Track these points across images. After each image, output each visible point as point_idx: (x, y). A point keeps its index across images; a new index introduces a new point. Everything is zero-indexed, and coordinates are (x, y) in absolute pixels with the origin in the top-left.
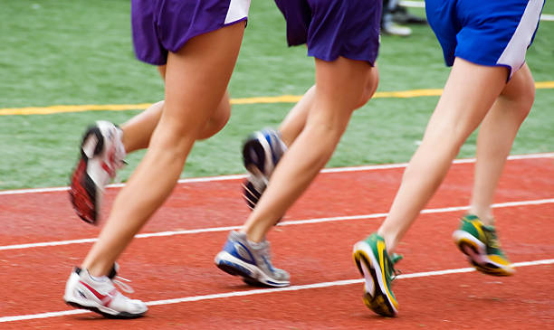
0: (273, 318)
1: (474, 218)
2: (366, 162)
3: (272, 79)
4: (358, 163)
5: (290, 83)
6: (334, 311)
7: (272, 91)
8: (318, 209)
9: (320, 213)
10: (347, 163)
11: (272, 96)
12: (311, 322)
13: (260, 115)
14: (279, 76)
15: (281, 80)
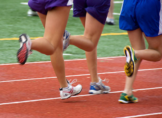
0: (10, 113)
1: (126, 95)
2: (41, 60)
3: (9, 32)
4: (38, 60)
5: (15, 33)
6: (30, 110)
7: (9, 36)
8: (25, 76)
9: (26, 77)
10: (34, 61)
11: (9, 38)
12: (22, 114)
13: (5, 44)
14: (12, 31)
15: (12, 33)
